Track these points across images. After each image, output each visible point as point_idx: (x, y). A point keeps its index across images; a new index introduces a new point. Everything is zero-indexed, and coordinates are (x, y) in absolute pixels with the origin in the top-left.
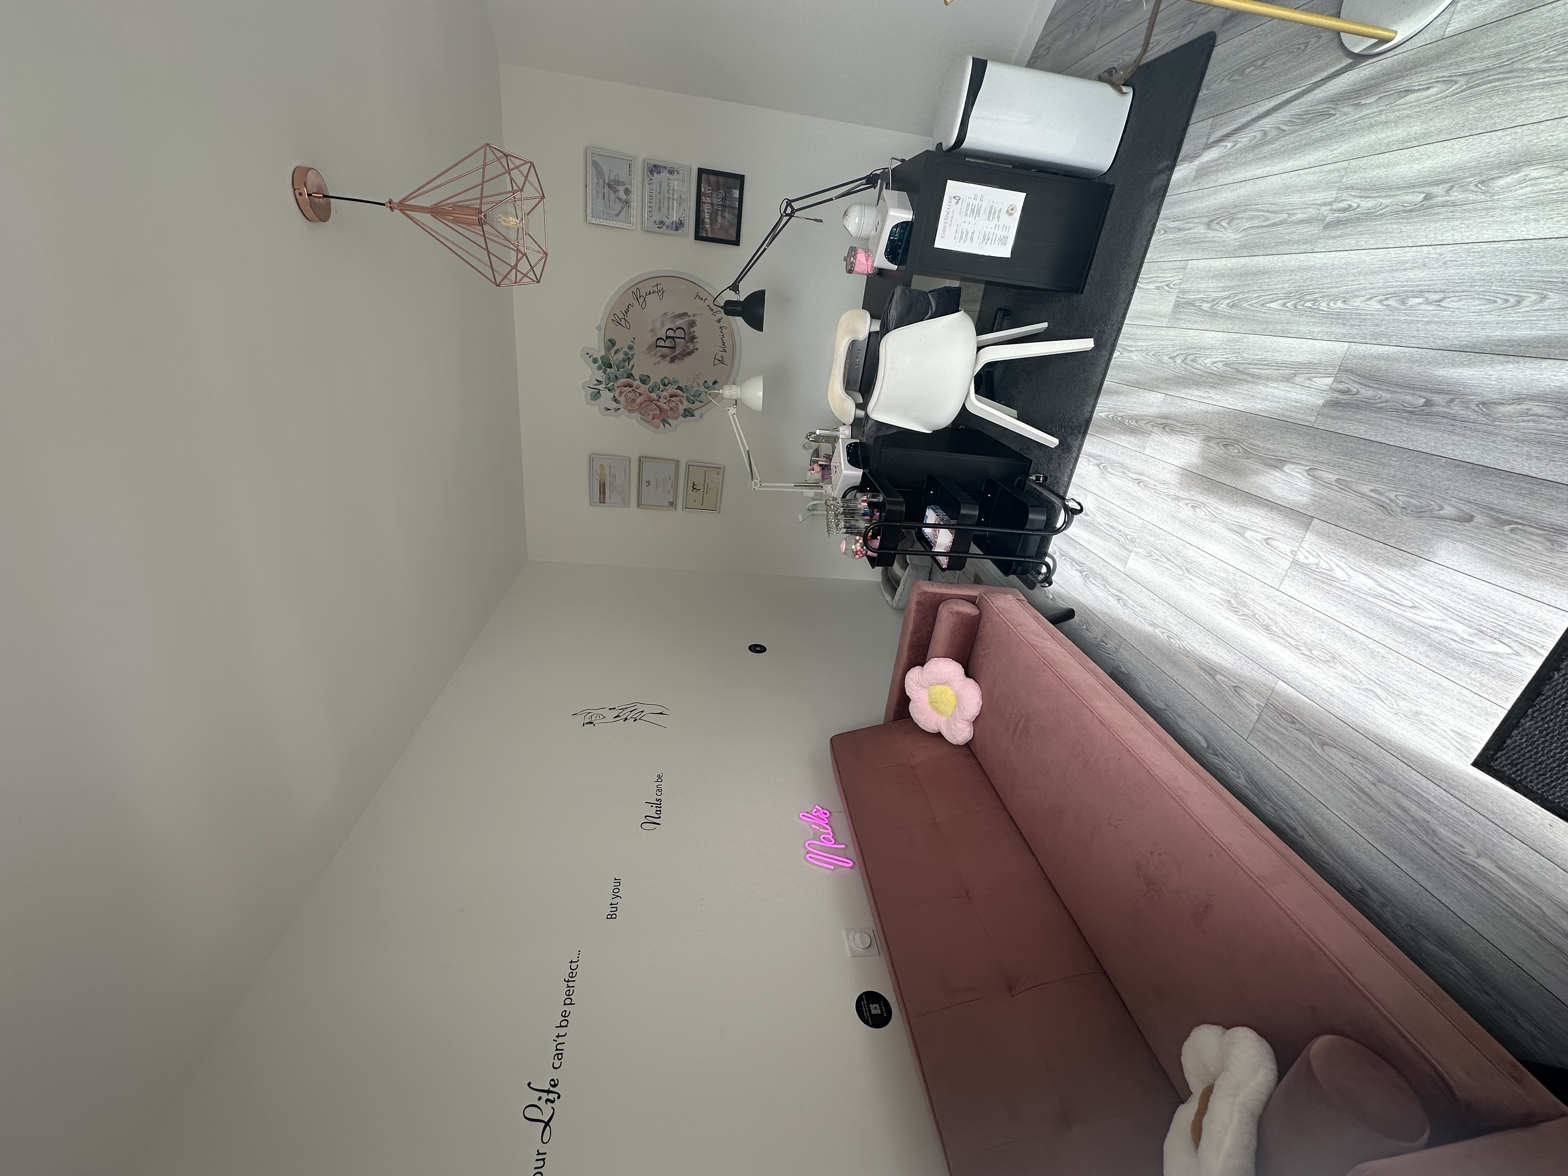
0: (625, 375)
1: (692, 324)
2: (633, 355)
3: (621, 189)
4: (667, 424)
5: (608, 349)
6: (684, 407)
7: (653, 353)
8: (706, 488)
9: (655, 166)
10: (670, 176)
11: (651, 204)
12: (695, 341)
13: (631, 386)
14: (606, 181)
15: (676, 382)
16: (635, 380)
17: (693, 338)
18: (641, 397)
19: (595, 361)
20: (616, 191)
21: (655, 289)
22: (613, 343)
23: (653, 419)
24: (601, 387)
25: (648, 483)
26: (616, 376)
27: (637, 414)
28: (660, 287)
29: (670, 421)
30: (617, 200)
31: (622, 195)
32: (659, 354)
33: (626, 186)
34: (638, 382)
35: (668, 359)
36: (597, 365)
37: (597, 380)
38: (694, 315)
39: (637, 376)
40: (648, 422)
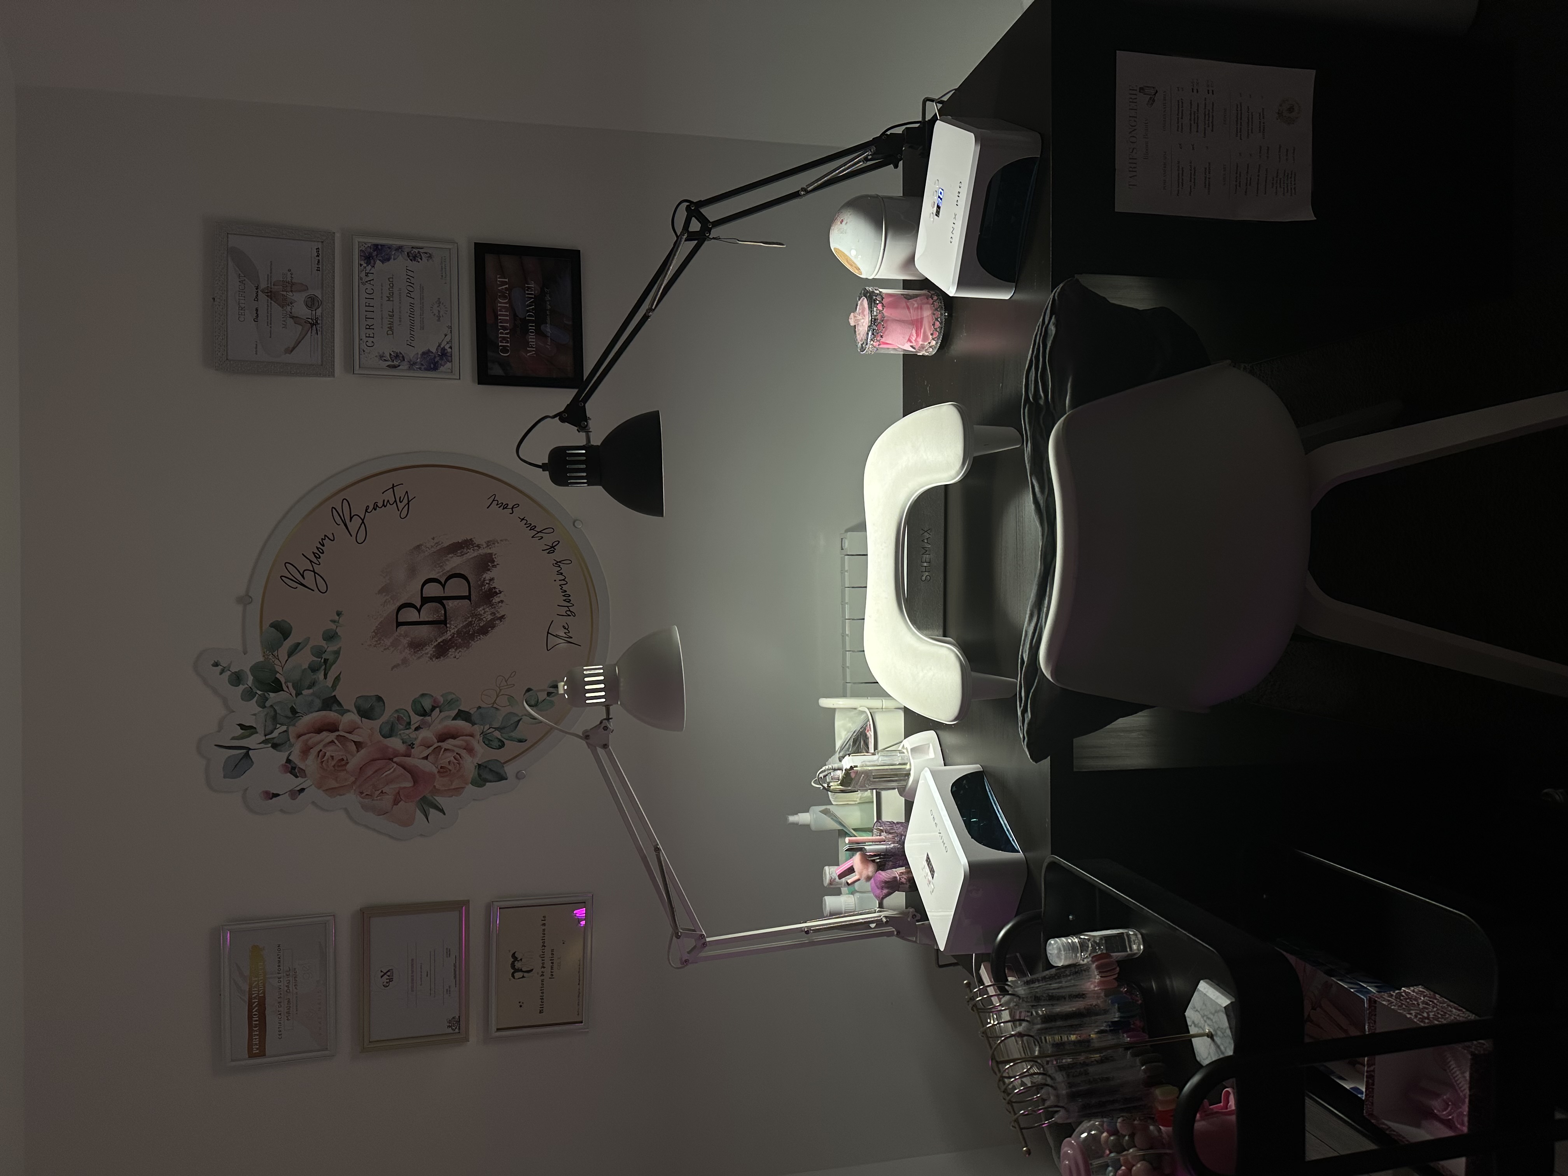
0: (318, 703)
1: (486, 563)
2: (337, 653)
3: (299, 299)
4: (433, 812)
5: (271, 647)
6: (478, 760)
7: (388, 642)
8: (548, 964)
9: (376, 247)
10: (413, 265)
11: (370, 322)
12: (496, 599)
13: (332, 728)
14: (263, 285)
15: (450, 703)
16: (344, 712)
17: (490, 595)
18: (363, 751)
19: (237, 679)
20: (284, 303)
21: (389, 496)
22: (283, 630)
23: (396, 802)
24: (250, 742)
25: (388, 975)
26: (293, 711)
27: (351, 799)
28: (400, 492)
29: (441, 800)
30: (290, 321)
31: (301, 310)
32: (405, 641)
33: (311, 292)
34: (353, 717)
35: (430, 650)
36: (241, 688)
37: (242, 726)
38: (489, 544)
39: (348, 703)
40: (383, 813)
